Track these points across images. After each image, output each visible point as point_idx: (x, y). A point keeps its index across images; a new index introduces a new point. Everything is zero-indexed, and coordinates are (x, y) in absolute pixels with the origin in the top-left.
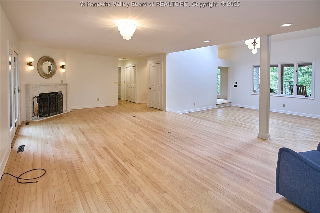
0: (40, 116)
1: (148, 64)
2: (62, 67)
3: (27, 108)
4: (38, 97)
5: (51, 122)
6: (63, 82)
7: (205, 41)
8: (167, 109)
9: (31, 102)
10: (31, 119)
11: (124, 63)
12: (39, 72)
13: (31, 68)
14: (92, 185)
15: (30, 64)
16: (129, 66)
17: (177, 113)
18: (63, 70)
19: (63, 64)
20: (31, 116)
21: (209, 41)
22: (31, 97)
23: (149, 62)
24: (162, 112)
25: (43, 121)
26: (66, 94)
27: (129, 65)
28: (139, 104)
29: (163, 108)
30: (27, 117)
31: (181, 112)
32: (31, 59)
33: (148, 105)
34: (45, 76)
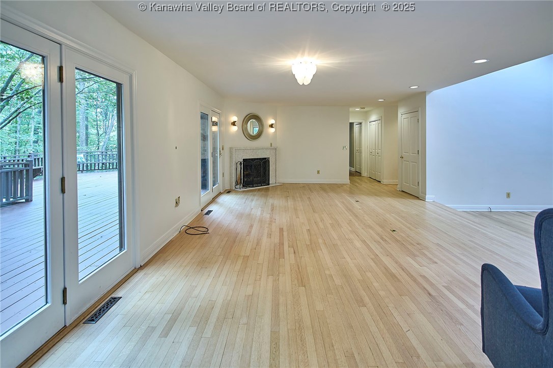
0: (243, 186)
1: (399, 115)
2: (271, 126)
3: (231, 174)
4: (241, 162)
5: (251, 193)
6: (273, 145)
7: (476, 62)
8: (429, 197)
9: (234, 167)
10: (234, 188)
11: (366, 115)
12: (244, 133)
13: (234, 129)
14: (239, 256)
15: (234, 124)
16: (374, 120)
17: (451, 208)
18: (272, 130)
19: (272, 121)
20: (234, 184)
21: (485, 61)
22: (234, 163)
23: (401, 111)
24: (416, 202)
25: (244, 191)
26: (276, 161)
27: (374, 117)
28: (386, 185)
29: (420, 195)
30: (230, 185)
31: (461, 207)
32: (234, 118)
33: (399, 188)
34: (251, 138)
